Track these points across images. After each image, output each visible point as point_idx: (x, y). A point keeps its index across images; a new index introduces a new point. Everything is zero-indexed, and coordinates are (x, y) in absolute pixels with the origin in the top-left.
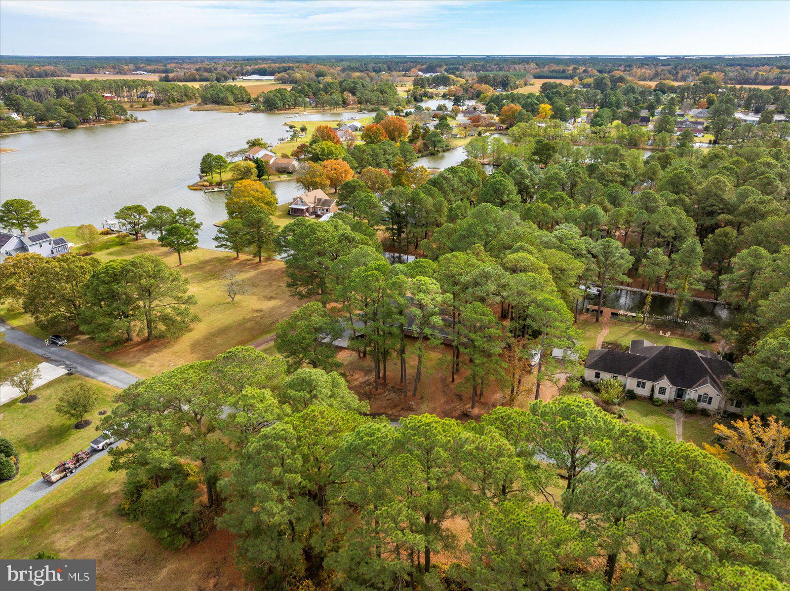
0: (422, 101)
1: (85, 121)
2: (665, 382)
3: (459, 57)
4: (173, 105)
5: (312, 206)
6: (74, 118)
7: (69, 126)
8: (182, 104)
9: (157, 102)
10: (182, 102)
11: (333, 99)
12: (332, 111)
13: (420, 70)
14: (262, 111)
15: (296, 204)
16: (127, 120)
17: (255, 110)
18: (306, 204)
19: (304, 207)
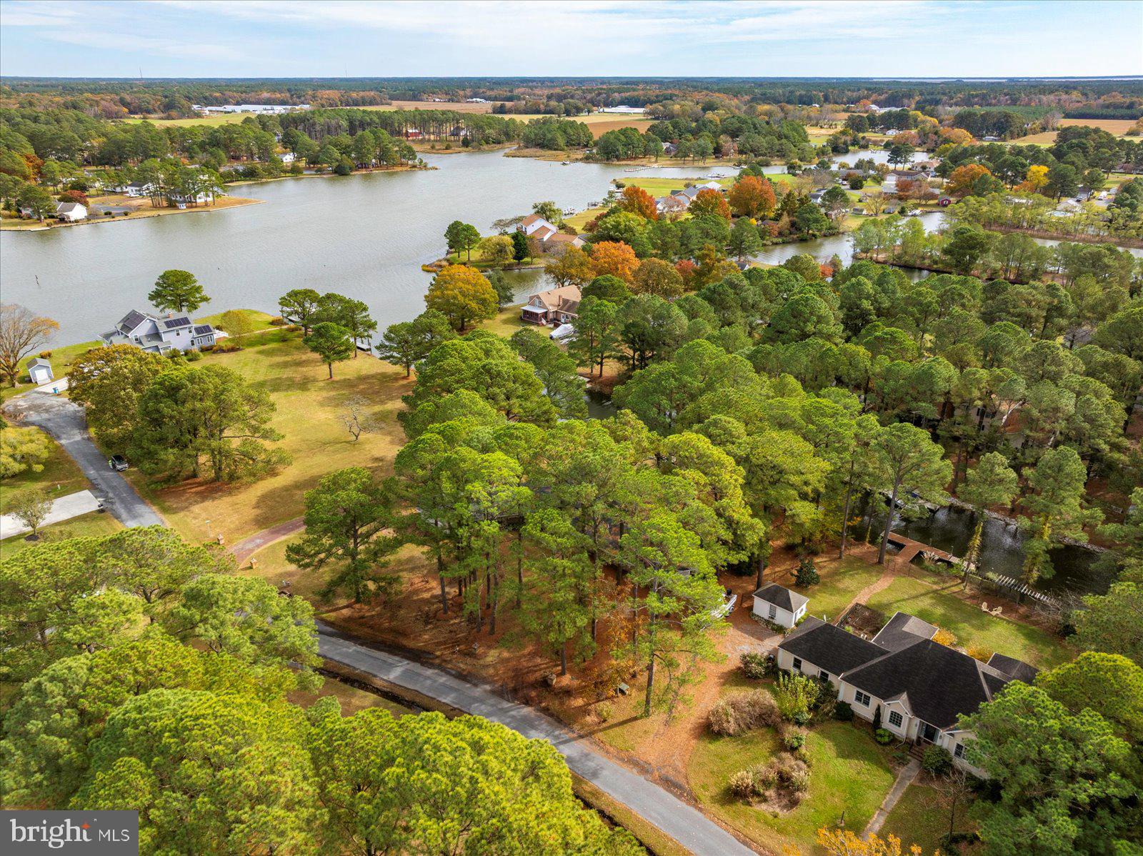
0: (847, 152)
1: (364, 166)
2: (901, 704)
3: (959, 80)
4: (485, 147)
5: (552, 309)
6: (348, 162)
7: (341, 172)
8: (498, 146)
9: (466, 143)
10: (499, 143)
11: (699, 146)
12: (696, 164)
13: (875, 102)
14: (596, 161)
15: (533, 304)
16: (414, 166)
17: (587, 159)
18: (544, 307)
19: (540, 311)
